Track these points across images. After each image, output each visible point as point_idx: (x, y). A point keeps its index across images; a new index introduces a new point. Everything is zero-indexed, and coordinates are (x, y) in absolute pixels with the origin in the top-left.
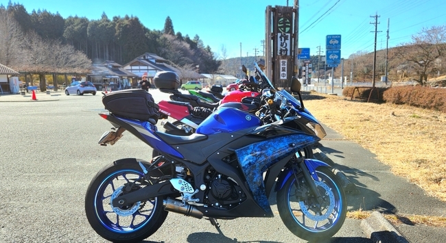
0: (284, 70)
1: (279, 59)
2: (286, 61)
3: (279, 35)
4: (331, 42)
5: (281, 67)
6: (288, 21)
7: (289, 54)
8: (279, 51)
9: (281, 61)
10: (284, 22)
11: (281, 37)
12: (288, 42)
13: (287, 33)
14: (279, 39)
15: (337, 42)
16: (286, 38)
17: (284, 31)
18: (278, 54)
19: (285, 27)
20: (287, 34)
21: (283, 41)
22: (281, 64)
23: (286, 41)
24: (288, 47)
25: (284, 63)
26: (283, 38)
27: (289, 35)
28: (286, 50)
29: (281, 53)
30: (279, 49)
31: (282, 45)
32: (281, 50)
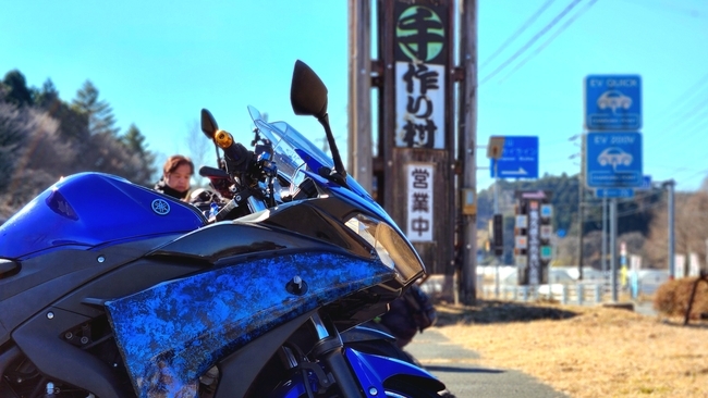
0: (420, 205)
1: (400, 162)
2: (430, 169)
3: (402, 68)
4: (604, 101)
5: (411, 191)
6: (435, 17)
7: (439, 142)
8: (400, 132)
9: (411, 168)
10: (420, 22)
11: (408, 78)
12: (436, 96)
13: (435, 61)
14: (401, 85)
15: (624, 101)
16: (428, 82)
17: (422, 54)
18: (400, 141)
19: (423, 40)
20: (432, 68)
21: (417, 93)
22: (411, 180)
23: (431, 94)
24: (438, 117)
25: (420, 177)
26: (417, 83)
27: (440, 69)
28: (431, 127)
29: (409, 139)
30: (401, 122)
31: (412, 107)
32: (410, 127)
